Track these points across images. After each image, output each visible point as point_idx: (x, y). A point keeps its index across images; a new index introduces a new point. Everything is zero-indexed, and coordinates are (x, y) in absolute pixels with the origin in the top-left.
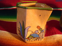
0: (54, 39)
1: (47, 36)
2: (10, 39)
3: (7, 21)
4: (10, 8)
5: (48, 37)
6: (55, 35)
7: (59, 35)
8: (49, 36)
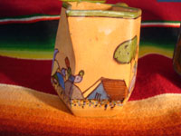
0: (160, 106)
1: (141, 99)
2: (35, 107)
3: (18, 57)
4: (27, 19)
5: (143, 100)
6: (161, 96)
7: (173, 94)
8: (146, 98)
